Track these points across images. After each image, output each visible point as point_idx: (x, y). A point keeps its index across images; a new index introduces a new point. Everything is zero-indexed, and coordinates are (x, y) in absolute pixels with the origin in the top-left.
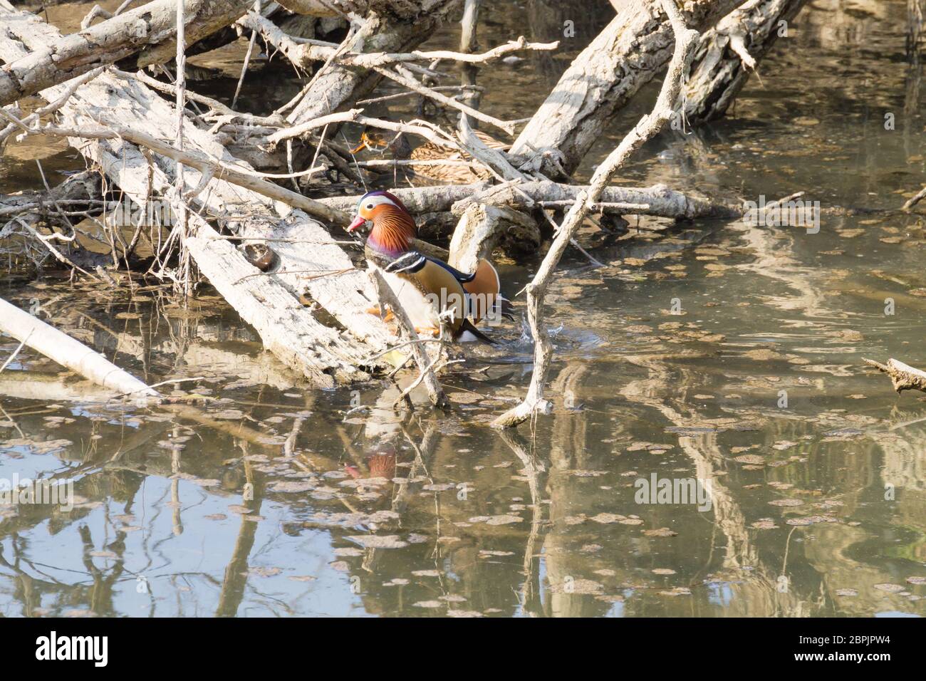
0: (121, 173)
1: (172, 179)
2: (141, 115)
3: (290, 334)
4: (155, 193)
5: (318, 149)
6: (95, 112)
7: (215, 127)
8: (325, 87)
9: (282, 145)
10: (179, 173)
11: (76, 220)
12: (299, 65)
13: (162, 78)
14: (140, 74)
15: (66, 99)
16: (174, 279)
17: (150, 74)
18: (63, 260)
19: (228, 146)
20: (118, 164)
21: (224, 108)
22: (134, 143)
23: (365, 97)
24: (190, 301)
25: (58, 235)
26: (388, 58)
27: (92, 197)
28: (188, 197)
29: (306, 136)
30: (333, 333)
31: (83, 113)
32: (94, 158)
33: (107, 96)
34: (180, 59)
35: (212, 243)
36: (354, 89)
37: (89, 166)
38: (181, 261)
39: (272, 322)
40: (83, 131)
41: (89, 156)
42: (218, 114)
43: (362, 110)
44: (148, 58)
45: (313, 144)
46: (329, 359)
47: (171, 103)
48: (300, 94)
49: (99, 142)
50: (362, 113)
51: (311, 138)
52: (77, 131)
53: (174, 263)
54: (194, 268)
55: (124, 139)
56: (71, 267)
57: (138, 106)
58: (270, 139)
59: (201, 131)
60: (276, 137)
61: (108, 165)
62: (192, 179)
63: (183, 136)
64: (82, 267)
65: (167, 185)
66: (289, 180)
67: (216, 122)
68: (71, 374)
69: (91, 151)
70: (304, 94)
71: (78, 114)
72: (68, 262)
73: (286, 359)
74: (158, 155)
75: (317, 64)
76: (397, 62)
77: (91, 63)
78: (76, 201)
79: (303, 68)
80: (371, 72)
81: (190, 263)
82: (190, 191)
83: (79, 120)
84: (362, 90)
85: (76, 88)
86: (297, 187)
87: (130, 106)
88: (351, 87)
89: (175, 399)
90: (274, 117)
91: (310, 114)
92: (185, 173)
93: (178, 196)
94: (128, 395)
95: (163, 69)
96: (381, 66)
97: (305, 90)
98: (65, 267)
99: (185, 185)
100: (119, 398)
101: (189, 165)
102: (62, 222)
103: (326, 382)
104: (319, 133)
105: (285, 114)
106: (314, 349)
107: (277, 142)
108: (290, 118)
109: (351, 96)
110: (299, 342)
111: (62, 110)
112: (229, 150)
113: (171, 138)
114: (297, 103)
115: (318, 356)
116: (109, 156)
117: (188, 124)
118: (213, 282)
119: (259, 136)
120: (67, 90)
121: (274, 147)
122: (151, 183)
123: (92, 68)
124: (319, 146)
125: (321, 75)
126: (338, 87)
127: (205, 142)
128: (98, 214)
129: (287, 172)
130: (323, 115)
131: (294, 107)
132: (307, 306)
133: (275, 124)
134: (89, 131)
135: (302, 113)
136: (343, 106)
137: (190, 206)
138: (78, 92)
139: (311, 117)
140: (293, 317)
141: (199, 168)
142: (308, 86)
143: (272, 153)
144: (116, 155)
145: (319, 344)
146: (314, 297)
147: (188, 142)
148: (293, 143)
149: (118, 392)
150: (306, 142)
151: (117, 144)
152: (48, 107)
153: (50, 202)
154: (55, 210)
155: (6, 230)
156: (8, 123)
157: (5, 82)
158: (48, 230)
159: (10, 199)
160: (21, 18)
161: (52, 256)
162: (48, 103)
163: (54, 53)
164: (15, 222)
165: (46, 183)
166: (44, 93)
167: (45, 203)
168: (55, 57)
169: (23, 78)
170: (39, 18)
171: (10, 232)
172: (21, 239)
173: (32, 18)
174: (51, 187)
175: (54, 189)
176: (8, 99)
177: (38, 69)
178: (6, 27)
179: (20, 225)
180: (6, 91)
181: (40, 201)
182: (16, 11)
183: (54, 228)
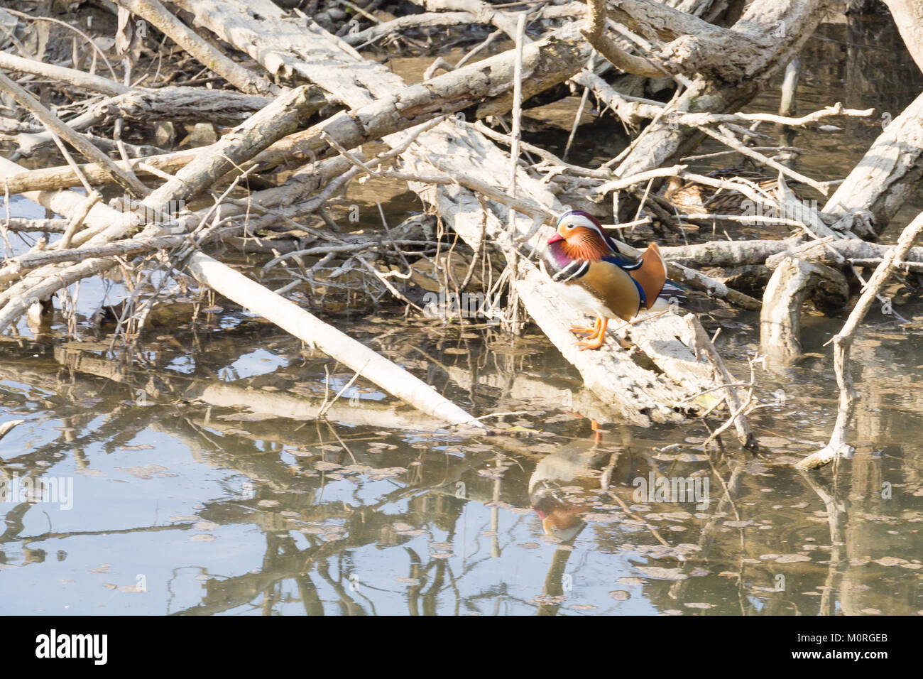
0: (457, 217)
1: (504, 224)
2: (477, 163)
3: (610, 375)
4: (488, 238)
5: (643, 201)
6: (434, 159)
7: (547, 177)
8: (652, 143)
9: (609, 197)
10: (511, 219)
11: (413, 259)
12: (628, 122)
13: (499, 129)
14: (478, 124)
15: (407, 146)
16: (503, 319)
17: (488, 125)
18: (399, 296)
19: (559, 195)
20: (453, 207)
21: (556, 159)
22: (470, 189)
23: (688, 154)
24: (517, 339)
25: (396, 272)
26: (712, 118)
27: (428, 238)
28: (519, 241)
29: (632, 188)
30: (651, 375)
31: (423, 159)
32: (432, 202)
33: (446, 144)
34: (517, 113)
35: (540, 287)
36: (679, 146)
37: (427, 210)
38: (510, 301)
39: (593, 362)
40: (422, 176)
41: (427, 200)
42: (550, 165)
43: (686, 166)
44: (487, 110)
45: (638, 196)
46: (646, 400)
47: (506, 153)
48: (628, 149)
49: (438, 186)
50: (686, 170)
51: (636, 191)
52: (416, 175)
53: (503, 303)
54: (521, 308)
55: (461, 185)
56: (406, 304)
57: (475, 154)
58: (598, 190)
59: (533, 180)
60: (604, 189)
61: (445, 209)
62: (523, 225)
63: (516, 184)
64: (416, 303)
65: (500, 229)
66: (615, 231)
67: (547, 172)
68: (402, 404)
69: (428, 195)
70: (632, 149)
71: (419, 160)
72: (404, 298)
73: (605, 398)
74: (493, 201)
75: (645, 122)
76: (720, 123)
77: (433, 112)
78: (413, 242)
79: (632, 125)
80: (696, 131)
81: (519, 304)
82: (520, 237)
83: (419, 165)
84: (687, 147)
85: (417, 135)
86: (621, 237)
87: (468, 155)
88: (676, 145)
89: (499, 431)
90: (603, 170)
91: (637, 168)
92: (517, 220)
93: (509, 241)
94: (456, 425)
95: (500, 121)
96: (706, 125)
97: (633, 144)
98: (400, 303)
99: (517, 231)
100: (446, 428)
101: (521, 212)
102: (399, 261)
103: (644, 421)
104: (645, 187)
105: (613, 168)
106: (632, 391)
107: (605, 193)
108: (618, 172)
109: (676, 153)
110: (618, 383)
111: (403, 155)
112: (559, 199)
113: (505, 186)
114: (625, 158)
115: (636, 396)
116: (446, 200)
117: (522, 173)
118: (538, 323)
119: (587, 187)
120: (409, 137)
121: (602, 198)
122: (484, 228)
123: (433, 117)
124: (644, 199)
125: (649, 132)
126: (664, 144)
127: (537, 191)
128: (433, 255)
129: (612, 222)
130: (649, 169)
131: (622, 161)
132: (628, 349)
133: (604, 177)
134: (429, 176)
135: (629, 167)
136: (668, 162)
137: (520, 251)
138: (419, 139)
139: (637, 171)
140: (613, 358)
141: (530, 215)
142: (635, 141)
143: (600, 204)
144: (452, 200)
145: (637, 385)
146: (634, 341)
147: (521, 190)
148: (620, 195)
149: (446, 422)
150: (632, 194)
151: (454, 190)
152: (390, 152)
153: (389, 241)
154: (393, 249)
155: (347, 267)
156: (352, 165)
157: (351, 127)
158: (385, 268)
159: (351, 238)
160: (367, 67)
161: (388, 293)
162: (390, 149)
163: (398, 101)
164: (355, 259)
165: (385, 224)
166: (387, 139)
167: (384, 242)
168: (399, 106)
169: (367, 124)
170: (385, 68)
171: (350, 268)
172: (360, 275)
173: (378, 67)
174: (391, 227)
175: (393, 230)
176: (352, 142)
177: (383, 116)
178: (353, 75)
179: (359, 262)
180: (351, 136)
181: (379, 240)
182: (363, 61)
183: (392, 266)
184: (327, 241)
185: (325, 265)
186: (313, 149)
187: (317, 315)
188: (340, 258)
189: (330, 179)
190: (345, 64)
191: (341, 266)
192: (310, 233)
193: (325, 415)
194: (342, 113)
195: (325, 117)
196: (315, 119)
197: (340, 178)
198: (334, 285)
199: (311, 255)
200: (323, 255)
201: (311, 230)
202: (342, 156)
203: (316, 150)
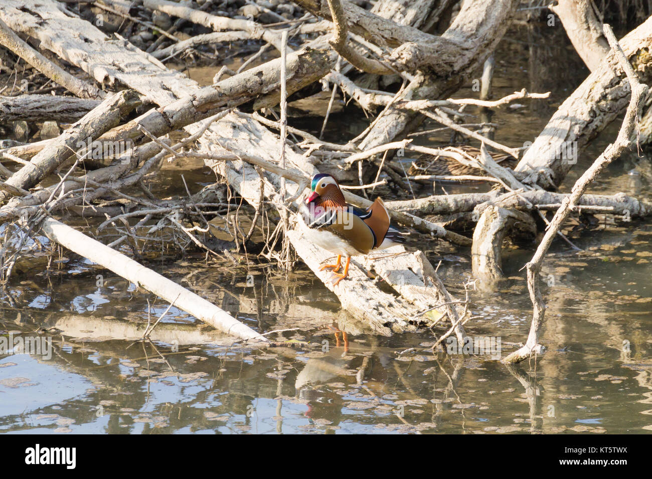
0: (242, 184)
1: (277, 188)
2: (255, 144)
3: (360, 299)
4: (266, 199)
5: (380, 168)
6: (223, 142)
7: (308, 152)
8: (385, 124)
9: (355, 165)
10: (282, 185)
11: (210, 217)
12: (367, 109)
13: (271, 117)
14: (255, 114)
15: (202, 132)
16: (279, 260)
17: (263, 115)
18: (200, 245)
19: (317, 165)
20: (240, 178)
21: (314, 139)
22: (250, 163)
23: (413, 131)
25: (197, 228)
26: (429, 103)
27: (221, 201)
28: (289, 201)
29: (372, 158)
30: (391, 298)
31: (215, 142)
32: (223, 174)
33: (232, 130)
34: (283, 105)
36: (406, 125)
37: (219, 180)
38: (284, 246)
39: (347, 290)
40: (214, 155)
41: (219, 172)
42: (310, 143)
43: (411, 140)
44: (260, 104)
45: (377, 164)
46: (388, 316)
47: (277, 135)
48: (368, 129)
49: (226, 162)
50: (412, 143)
51: (375, 160)
52: (210, 154)
53: (278, 248)
54: (292, 251)
55: (244, 160)
56: (206, 251)
57: (253, 137)
58: (346, 160)
59: (298, 155)
60: (351, 159)
61: (232, 179)
62: (292, 189)
63: (285, 158)
64: (214, 250)
66: (360, 190)
67: (308, 148)
68: (206, 325)
69: (220, 169)
70: (371, 129)
71: (211, 143)
72: (204, 247)
73: (357, 316)
74: (268, 172)
75: (380, 108)
76: (436, 107)
77: (220, 107)
78: (210, 204)
79: (370, 111)
80: (418, 113)
81: (290, 248)
82: (290, 197)
83: (212, 147)
84: (411, 126)
85: (210, 124)
86: (365, 195)
87: (248, 138)
88: (404, 124)
89: (279, 344)
90: (349, 145)
91: (375, 143)
92: (287, 185)
93: (281, 201)
94: (247, 340)
95: (270, 111)
96: (425, 109)
97: (371, 126)
98: (202, 250)
99: (286, 193)
100: (239, 343)
101: (289, 179)
102: (200, 219)
103: (387, 332)
104: (381, 157)
105: (357, 143)
106: (377, 310)
107: (351, 163)
108: (361, 146)
109: (404, 131)
110: (367, 304)
111: (200, 140)
112: (318, 168)
113: (277, 160)
114: (366, 135)
115: (380, 314)
116: (233, 172)
117: (289, 150)
118: (306, 262)
119: (338, 159)
120: (204, 126)
121: (350, 166)
122: (262, 192)
123: (221, 111)
124: (381, 166)
125: (383, 116)
126: (395, 124)
127: (301, 163)
128: (225, 213)
129: (358, 185)
130: (384, 144)
131: (363, 138)
132: (373, 279)
133: (350, 150)
134: (219, 155)
135: (369, 142)
136: (398, 137)
137: (290, 208)
138: (211, 128)
139: (375, 145)
140: (362, 286)
141: (296, 181)
142: (373, 123)
143: (349, 171)
144: (238, 172)
145: (381, 305)
146: (377, 272)
147: (289, 163)
148: (363, 164)
149: (239, 338)
150: (372, 163)
151: (238, 164)
152: (190, 138)
153: (191, 204)
154: (195, 210)
155: (160, 225)
156: (161, 149)
157: (160, 120)
158: (190, 225)
159: (163, 203)
160: (171, 75)
161: (192, 243)
162: (190, 135)
163: (194, 99)
164: (167, 219)
165: (188, 192)
166: (187, 128)
167: (187, 205)
168: (195, 103)
169: (172, 118)
170: (184, 75)
171: (163, 226)
172: (171, 230)
173: (178, 75)
174: (192, 194)
175: (194, 196)
176: (161, 132)
177: (183, 111)
178: (160, 81)
179: (170, 221)
180: (160, 127)
181: (184, 204)
182: (168, 70)
183: (194, 223)
184: (145, 206)
185: (145, 224)
186: (132, 138)
187: (140, 261)
188: (155, 218)
189: (146, 160)
190: (154, 73)
191: (156, 224)
192: (132, 200)
193: (148, 336)
194: (153, 110)
195: (140, 113)
196: (133, 115)
197: (153, 159)
198: (152, 238)
199: (133, 217)
200: (142, 216)
201: (133, 199)
202: (153, 142)
203: (135, 139)
